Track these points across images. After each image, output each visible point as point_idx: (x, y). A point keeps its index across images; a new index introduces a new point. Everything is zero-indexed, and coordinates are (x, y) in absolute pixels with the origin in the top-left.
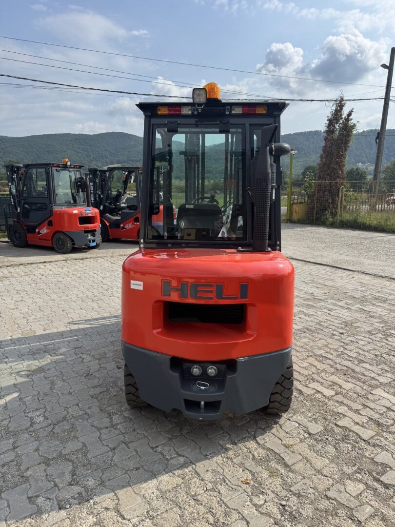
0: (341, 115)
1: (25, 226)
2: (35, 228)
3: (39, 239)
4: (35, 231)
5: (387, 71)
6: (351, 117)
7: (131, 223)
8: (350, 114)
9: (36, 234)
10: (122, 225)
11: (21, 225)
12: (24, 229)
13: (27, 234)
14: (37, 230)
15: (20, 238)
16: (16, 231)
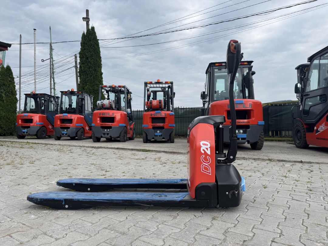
1: (306, 124)
2: (314, 125)
3: (317, 138)
4: (314, 129)
9: (315, 131)
11: (303, 124)
12: (304, 129)
13: (307, 133)
14: (315, 128)
15: (301, 138)
16: (298, 131)
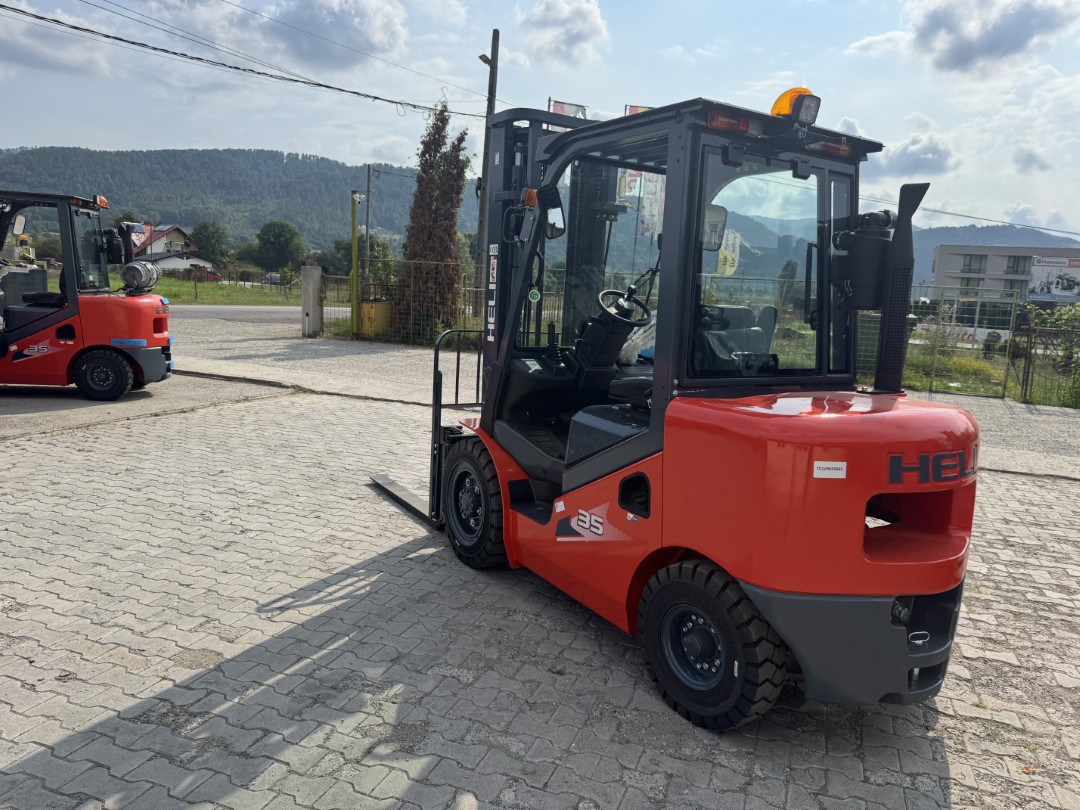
0: (444, 137)
5: (487, 68)
6: (463, 145)
7: (48, 341)
8: (461, 139)
10: (14, 348)
